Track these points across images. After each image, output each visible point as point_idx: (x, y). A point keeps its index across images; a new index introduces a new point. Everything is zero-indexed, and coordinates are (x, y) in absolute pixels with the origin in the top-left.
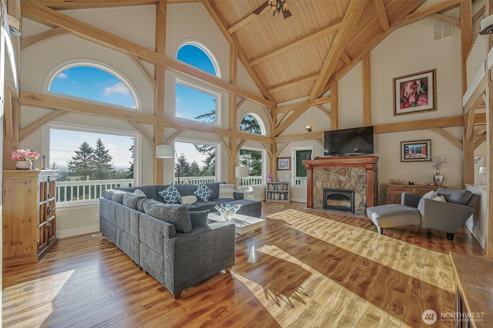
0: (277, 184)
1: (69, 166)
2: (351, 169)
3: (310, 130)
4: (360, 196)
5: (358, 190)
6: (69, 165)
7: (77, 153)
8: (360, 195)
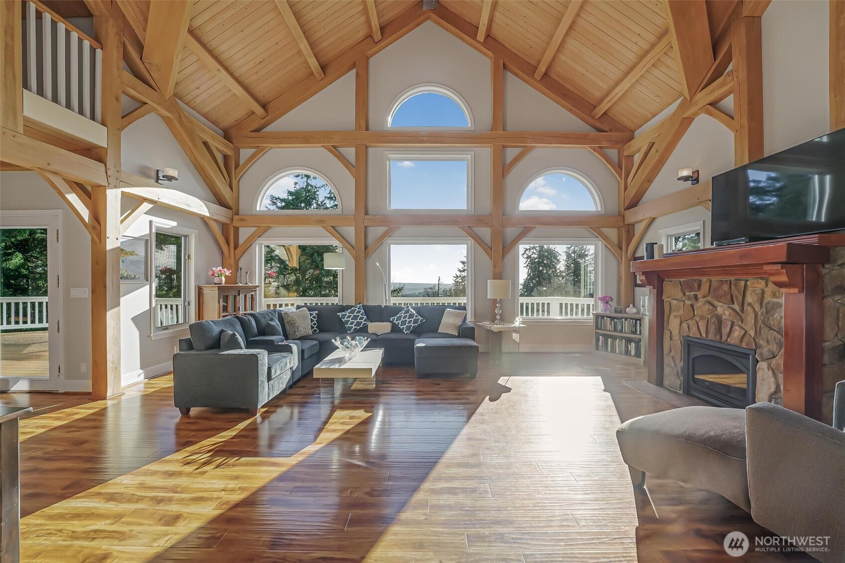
0: (621, 318)
1: (456, 282)
2: (746, 281)
3: (694, 179)
4: (770, 373)
5: (765, 351)
6: (455, 279)
7: (463, 263)
8: (769, 367)
